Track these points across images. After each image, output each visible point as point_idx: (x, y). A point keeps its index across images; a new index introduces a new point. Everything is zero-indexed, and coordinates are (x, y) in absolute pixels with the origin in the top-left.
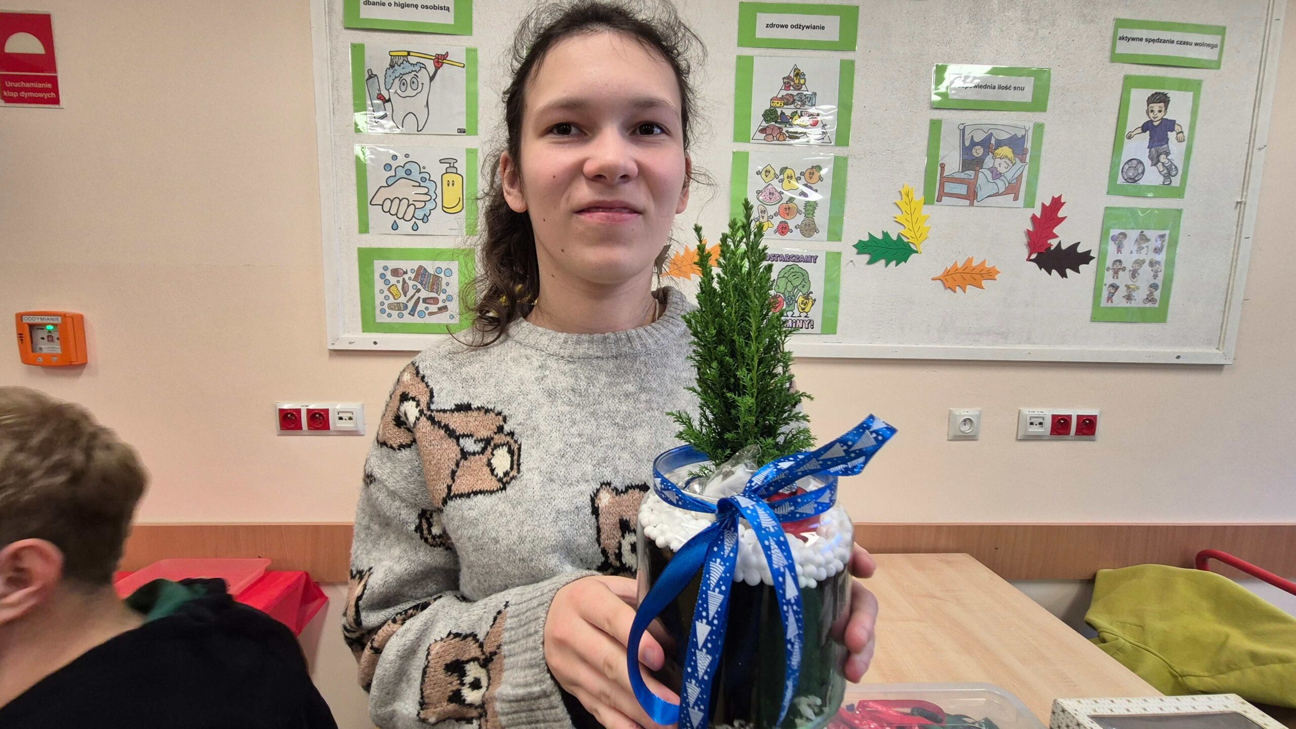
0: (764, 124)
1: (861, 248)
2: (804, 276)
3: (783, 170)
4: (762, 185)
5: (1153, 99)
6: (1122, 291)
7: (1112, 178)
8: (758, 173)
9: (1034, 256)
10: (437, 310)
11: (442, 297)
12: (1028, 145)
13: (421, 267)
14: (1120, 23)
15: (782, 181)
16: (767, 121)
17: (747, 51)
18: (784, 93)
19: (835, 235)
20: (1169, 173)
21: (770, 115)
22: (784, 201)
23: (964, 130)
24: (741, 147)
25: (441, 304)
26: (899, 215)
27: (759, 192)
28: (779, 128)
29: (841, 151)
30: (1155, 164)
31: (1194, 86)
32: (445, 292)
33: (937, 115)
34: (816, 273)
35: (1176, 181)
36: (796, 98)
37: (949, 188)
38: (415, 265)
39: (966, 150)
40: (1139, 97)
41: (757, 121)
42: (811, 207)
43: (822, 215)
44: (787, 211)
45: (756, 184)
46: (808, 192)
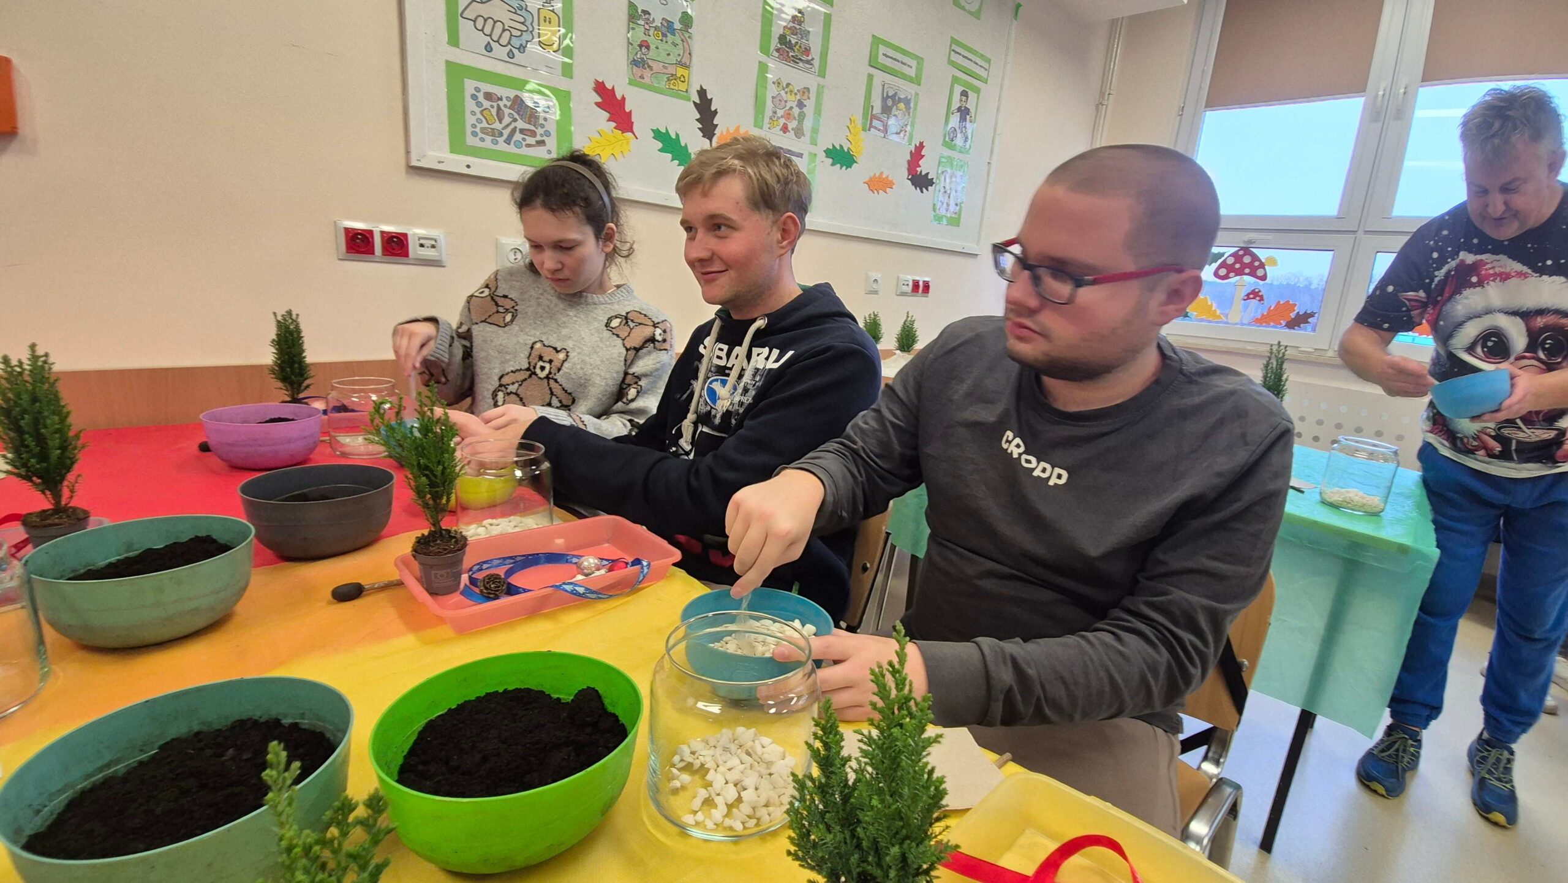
0: (779, 45)
1: (829, 153)
3: (788, 85)
4: (775, 93)
5: (962, 94)
6: (945, 206)
7: (943, 136)
8: (774, 83)
9: (910, 177)
10: (534, 143)
11: (540, 131)
12: (912, 105)
13: (517, 97)
14: (953, 42)
15: (786, 93)
16: (781, 44)
18: (791, 24)
19: (814, 141)
20: (966, 139)
21: (782, 39)
22: (787, 108)
23: (884, 85)
24: (764, 59)
25: (539, 138)
26: (849, 134)
27: (773, 97)
28: (787, 52)
29: (820, 81)
30: (962, 132)
31: (979, 92)
32: (542, 126)
33: (872, 70)
35: (968, 146)
36: (798, 31)
37: (874, 122)
38: (512, 93)
39: (884, 99)
41: (774, 43)
42: (802, 117)
43: (808, 124)
44: (788, 116)
45: (772, 90)
46: (801, 105)
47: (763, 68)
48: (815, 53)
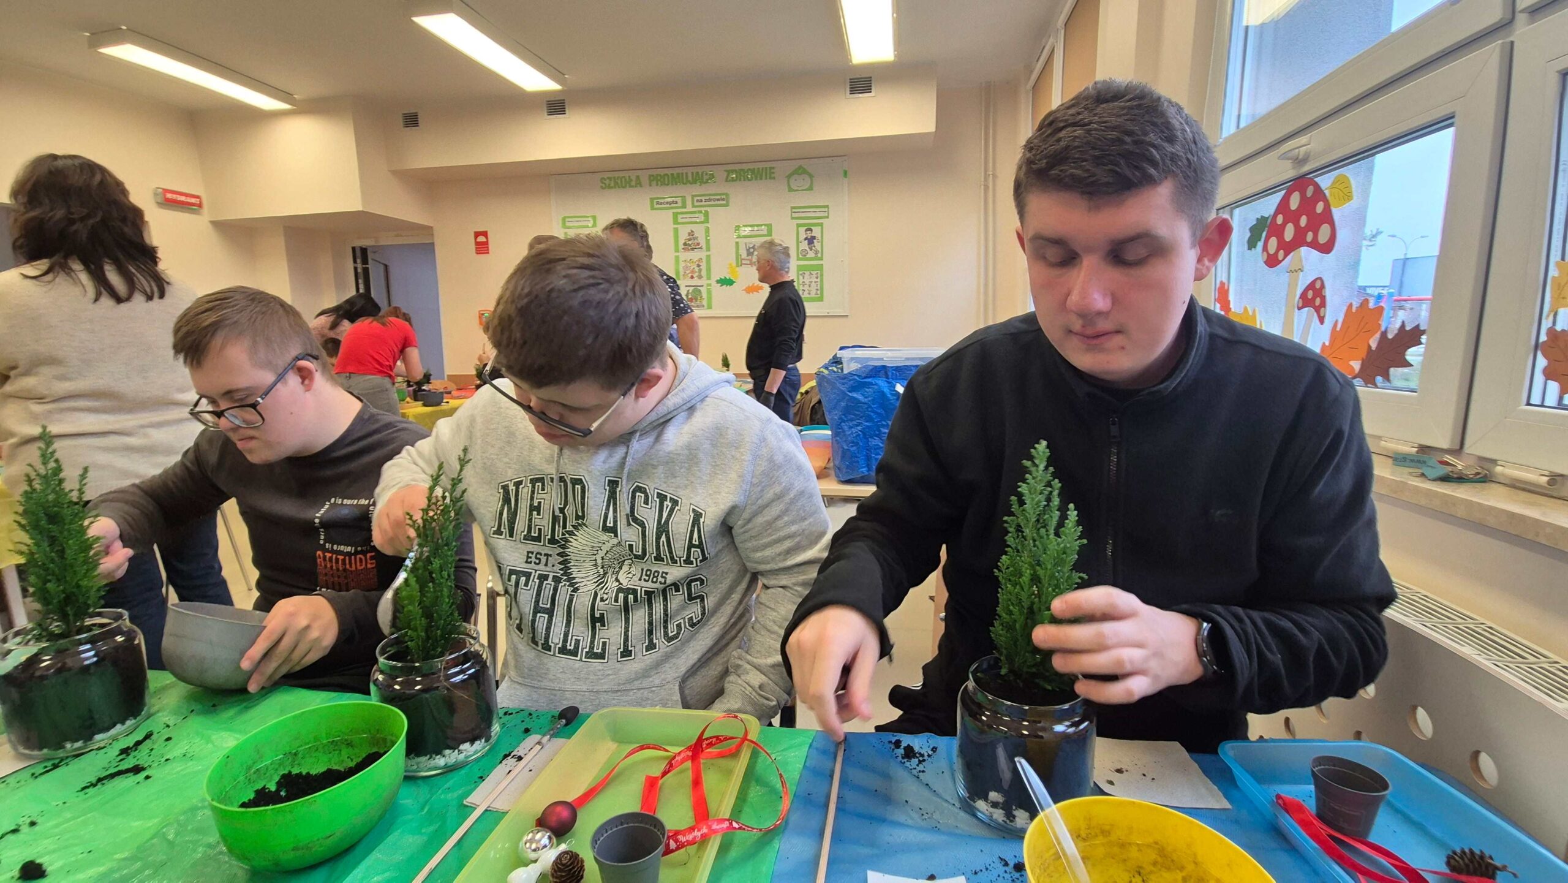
0: (683, 247)
1: (718, 282)
2: (700, 291)
3: (690, 261)
5: (806, 230)
6: (807, 292)
7: (798, 255)
14: (793, 208)
15: (690, 264)
17: (676, 226)
18: (688, 238)
19: (709, 278)
20: (816, 252)
21: (685, 244)
22: (692, 269)
23: (746, 245)
24: (677, 254)
26: (729, 271)
28: (687, 248)
29: (708, 253)
30: (811, 250)
31: (821, 225)
33: (737, 240)
34: (703, 290)
35: (819, 255)
36: (691, 239)
37: (744, 262)
40: (802, 230)
41: (681, 246)
42: (700, 270)
43: (704, 273)
44: (693, 272)
45: (682, 265)
46: (699, 266)
47: (677, 258)
48: (703, 243)
